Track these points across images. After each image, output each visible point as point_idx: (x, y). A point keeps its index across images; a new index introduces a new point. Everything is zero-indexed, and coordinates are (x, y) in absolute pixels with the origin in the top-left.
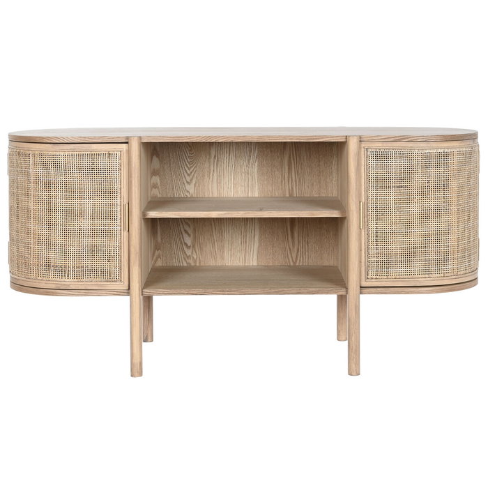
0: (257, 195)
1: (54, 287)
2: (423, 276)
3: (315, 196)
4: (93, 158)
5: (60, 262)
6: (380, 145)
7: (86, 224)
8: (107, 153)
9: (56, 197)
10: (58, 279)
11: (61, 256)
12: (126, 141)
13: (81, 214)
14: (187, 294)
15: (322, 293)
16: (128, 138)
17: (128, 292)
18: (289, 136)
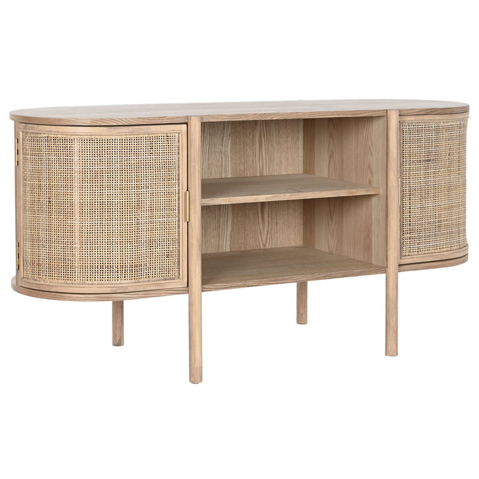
0: (230, 176)
1: (109, 290)
2: (446, 249)
3: (284, 173)
4: (151, 141)
5: (116, 262)
6: (413, 118)
7: (144, 216)
8: (165, 135)
9: (109, 187)
10: (114, 282)
11: (116, 254)
12: (186, 121)
13: (139, 205)
14: (243, 286)
15: (365, 274)
16: (187, 117)
17: (187, 289)
18: (337, 112)
